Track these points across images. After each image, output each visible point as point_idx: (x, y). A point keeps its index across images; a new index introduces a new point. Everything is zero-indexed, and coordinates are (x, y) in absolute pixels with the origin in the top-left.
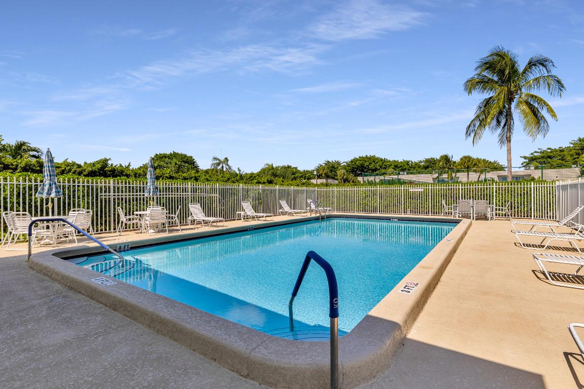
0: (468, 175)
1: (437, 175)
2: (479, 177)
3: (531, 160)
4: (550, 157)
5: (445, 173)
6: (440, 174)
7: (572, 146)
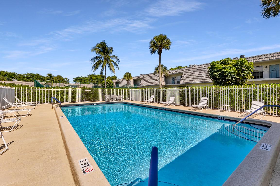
0: (60, 84)
1: (45, 83)
2: (65, 85)
3: (76, 80)
4: (82, 79)
5: (49, 82)
6: (47, 83)
7: (88, 76)
